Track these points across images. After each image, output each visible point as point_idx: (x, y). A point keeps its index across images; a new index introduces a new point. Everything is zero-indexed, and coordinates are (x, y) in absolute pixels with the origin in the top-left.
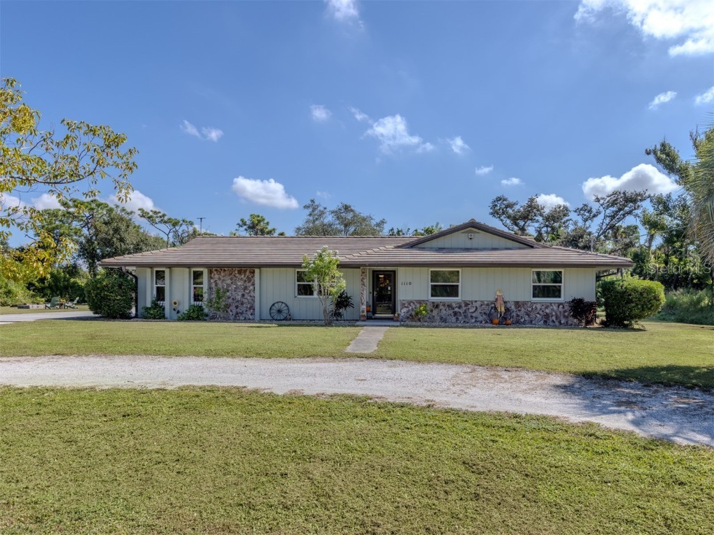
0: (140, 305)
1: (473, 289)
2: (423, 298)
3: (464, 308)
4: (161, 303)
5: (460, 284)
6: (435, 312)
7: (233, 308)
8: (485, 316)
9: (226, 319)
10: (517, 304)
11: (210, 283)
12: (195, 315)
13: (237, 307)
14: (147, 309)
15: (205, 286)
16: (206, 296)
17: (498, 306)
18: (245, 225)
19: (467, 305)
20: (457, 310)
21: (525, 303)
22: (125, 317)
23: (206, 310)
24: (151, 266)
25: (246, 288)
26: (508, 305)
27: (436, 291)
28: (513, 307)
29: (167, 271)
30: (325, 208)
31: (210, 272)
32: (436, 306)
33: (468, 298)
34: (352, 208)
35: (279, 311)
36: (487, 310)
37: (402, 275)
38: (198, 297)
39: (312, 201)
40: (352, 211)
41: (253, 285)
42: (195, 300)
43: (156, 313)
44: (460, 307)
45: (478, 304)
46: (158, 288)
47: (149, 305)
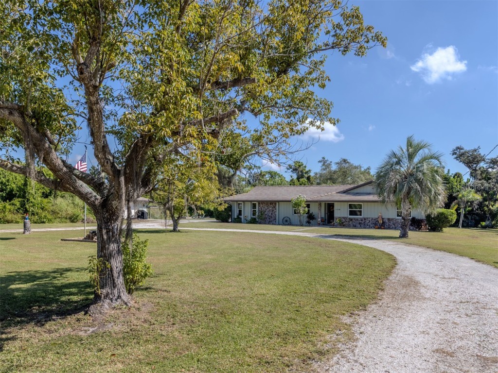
0: (233, 217)
1: (368, 212)
2: (346, 216)
3: (364, 221)
4: (240, 216)
5: (362, 210)
6: (351, 222)
7: (268, 219)
8: (373, 225)
9: (265, 224)
10: (389, 219)
11: (259, 209)
12: (253, 222)
13: (269, 219)
14: (235, 219)
15: (257, 210)
16: (257, 214)
17: (379, 220)
18: (291, 168)
19: (365, 219)
20: (360, 221)
21: (392, 219)
22: (227, 222)
23: (257, 220)
24: (237, 201)
25: (273, 211)
26: (384, 220)
27: (352, 213)
28: (387, 221)
29: (243, 203)
30: (331, 162)
31: (259, 204)
32: (351, 220)
33: (366, 217)
34: (348, 161)
35: (286, 221)
36: (374, 222)
37: (337, 206)
38: (254, 214)
39: (324, 158)
40: (348, 162)
41: (276, 209)
42: (253, 215)
43: (238, 220)
44: (362, 220)
45: (370, 219)
46: (239, 210)
47: (236, 217)
